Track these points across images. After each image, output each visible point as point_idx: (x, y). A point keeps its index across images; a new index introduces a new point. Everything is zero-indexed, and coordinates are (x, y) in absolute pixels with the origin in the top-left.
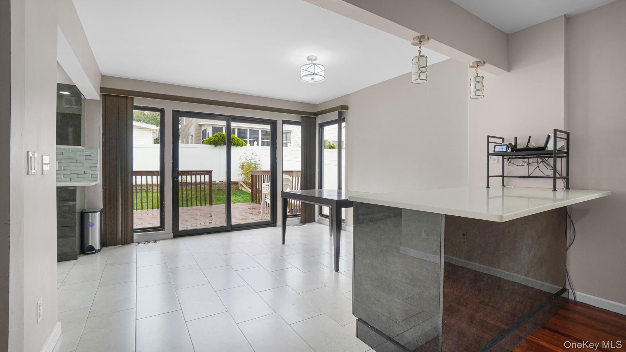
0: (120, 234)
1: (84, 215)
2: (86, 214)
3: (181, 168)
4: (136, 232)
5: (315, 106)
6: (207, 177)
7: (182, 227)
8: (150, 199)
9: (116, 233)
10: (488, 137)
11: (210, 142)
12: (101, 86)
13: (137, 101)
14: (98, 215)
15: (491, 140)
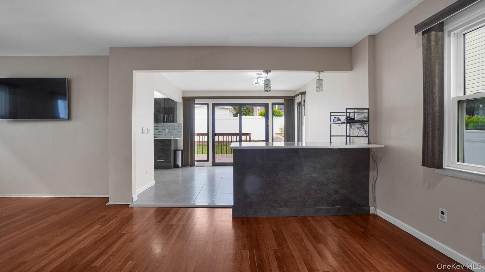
0: (190, 161)
1: (175, 151)
2: (176, 151)
3: (217, 132)
4: (197, 161)
5: (295, 91)
6: (248, 137)
7: (217, 161)
8: (225, 149)
9: (188, 161)
10: (331, 113)
11: (261, 115)
12: (183, 96)
13: (196, 101)
14: (180, 152)
15: (332, 114)
